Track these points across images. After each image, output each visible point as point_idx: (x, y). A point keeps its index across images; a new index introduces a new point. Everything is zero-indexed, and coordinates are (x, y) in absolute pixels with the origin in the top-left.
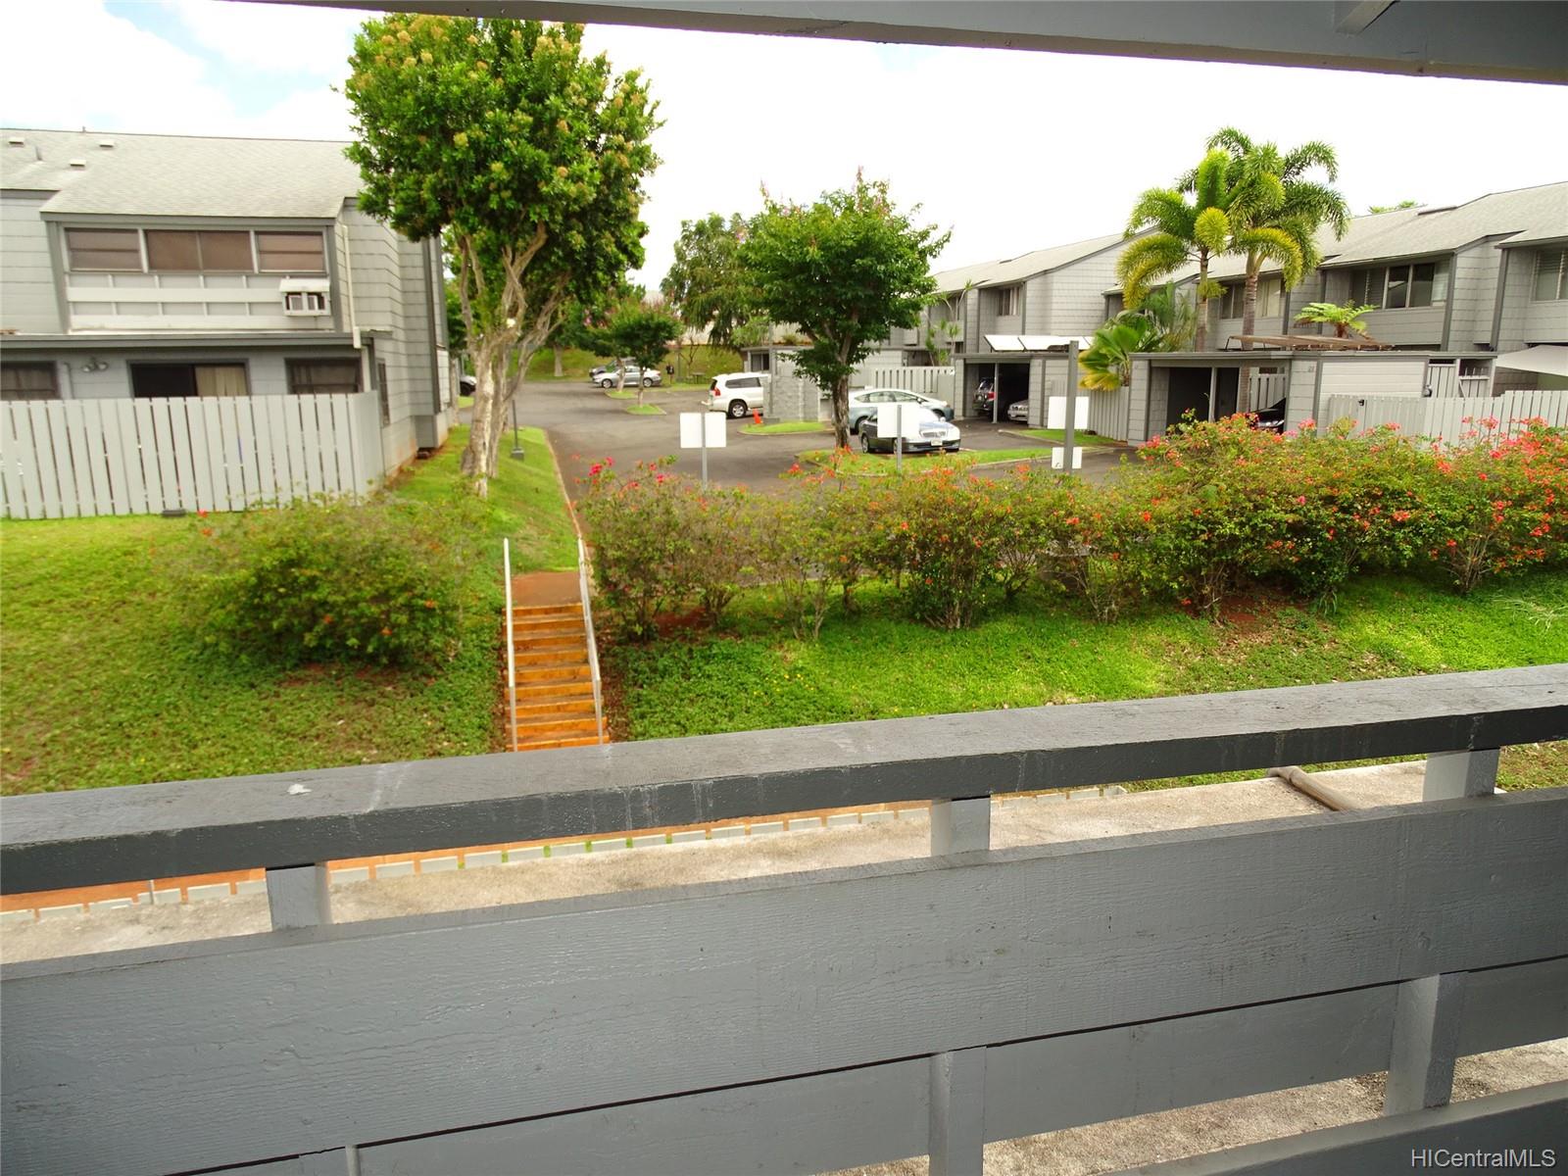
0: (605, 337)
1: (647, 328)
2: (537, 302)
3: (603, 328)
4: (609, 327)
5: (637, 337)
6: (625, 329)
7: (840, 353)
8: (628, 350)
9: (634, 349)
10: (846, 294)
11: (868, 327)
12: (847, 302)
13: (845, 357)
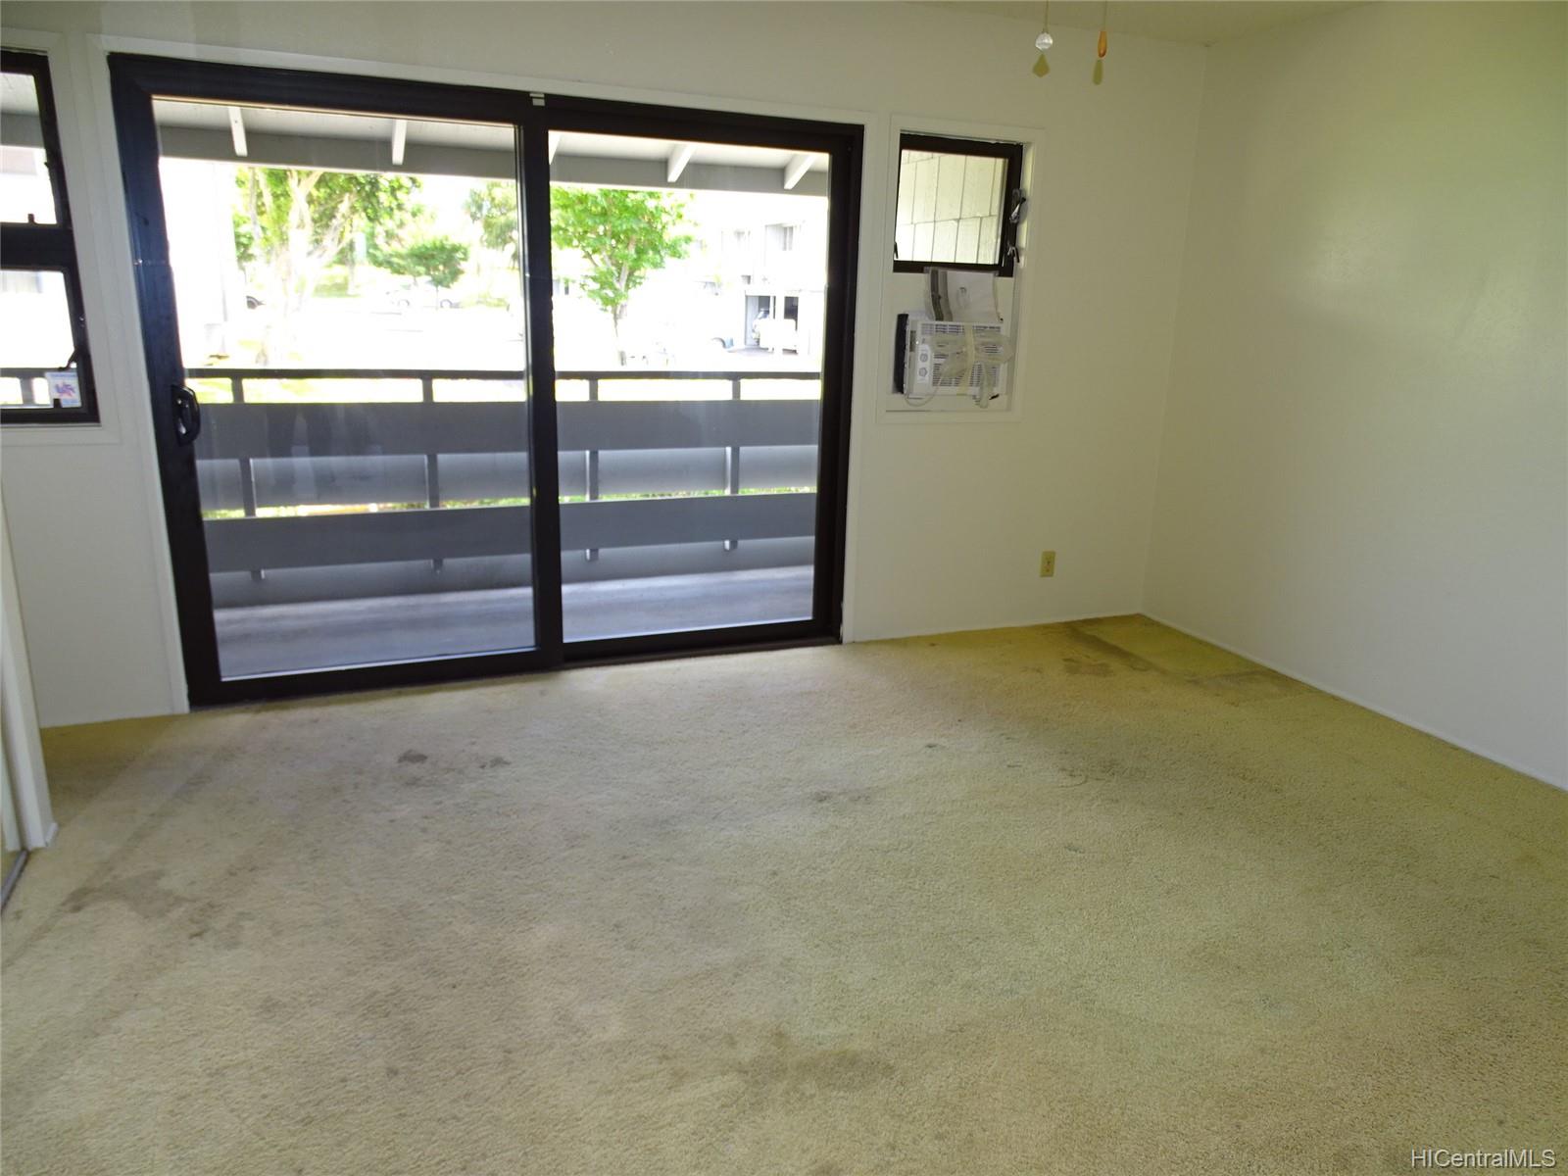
0: (400, 256)
1: (442, 248)
2: (325, 217)
3: (395, 247)
4: (403, 246)
5: (433, 256)
6: (419, 248)
7: (619, 279)
8: (422, 269)
9: (428, 268)
10: (621, 225)
11: (644, 257)
12: (625, 232)
13: (624, 283)
